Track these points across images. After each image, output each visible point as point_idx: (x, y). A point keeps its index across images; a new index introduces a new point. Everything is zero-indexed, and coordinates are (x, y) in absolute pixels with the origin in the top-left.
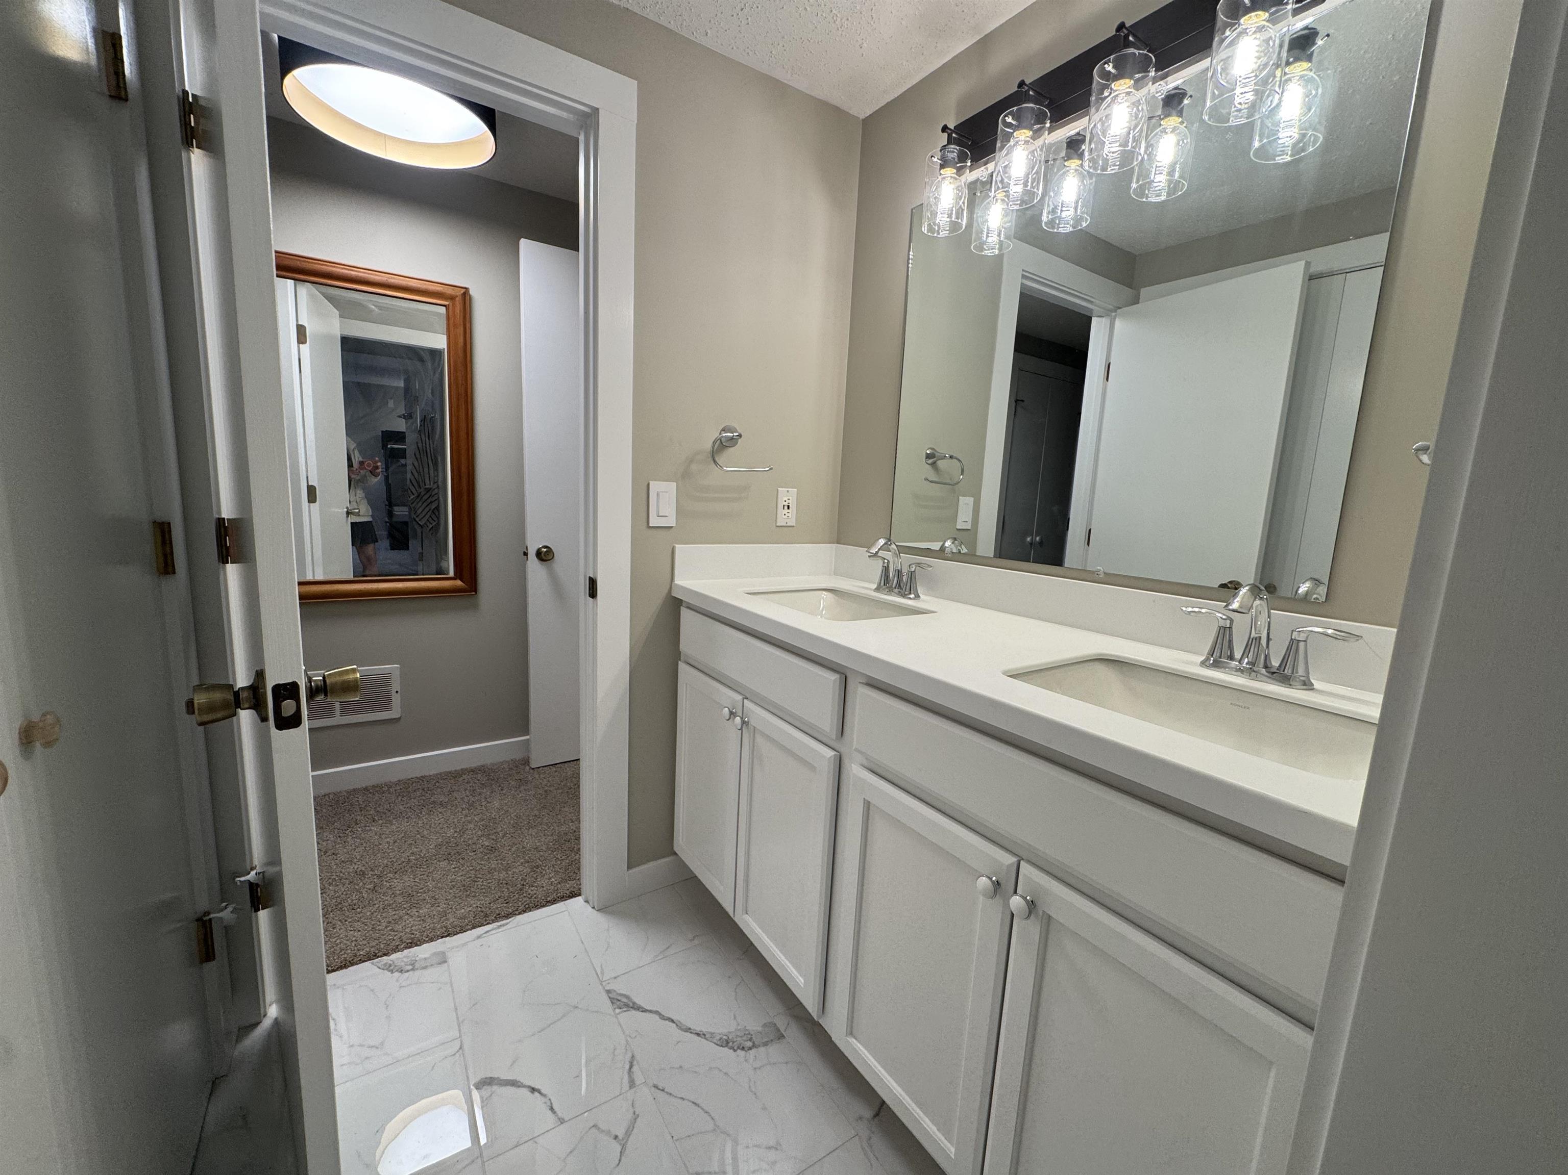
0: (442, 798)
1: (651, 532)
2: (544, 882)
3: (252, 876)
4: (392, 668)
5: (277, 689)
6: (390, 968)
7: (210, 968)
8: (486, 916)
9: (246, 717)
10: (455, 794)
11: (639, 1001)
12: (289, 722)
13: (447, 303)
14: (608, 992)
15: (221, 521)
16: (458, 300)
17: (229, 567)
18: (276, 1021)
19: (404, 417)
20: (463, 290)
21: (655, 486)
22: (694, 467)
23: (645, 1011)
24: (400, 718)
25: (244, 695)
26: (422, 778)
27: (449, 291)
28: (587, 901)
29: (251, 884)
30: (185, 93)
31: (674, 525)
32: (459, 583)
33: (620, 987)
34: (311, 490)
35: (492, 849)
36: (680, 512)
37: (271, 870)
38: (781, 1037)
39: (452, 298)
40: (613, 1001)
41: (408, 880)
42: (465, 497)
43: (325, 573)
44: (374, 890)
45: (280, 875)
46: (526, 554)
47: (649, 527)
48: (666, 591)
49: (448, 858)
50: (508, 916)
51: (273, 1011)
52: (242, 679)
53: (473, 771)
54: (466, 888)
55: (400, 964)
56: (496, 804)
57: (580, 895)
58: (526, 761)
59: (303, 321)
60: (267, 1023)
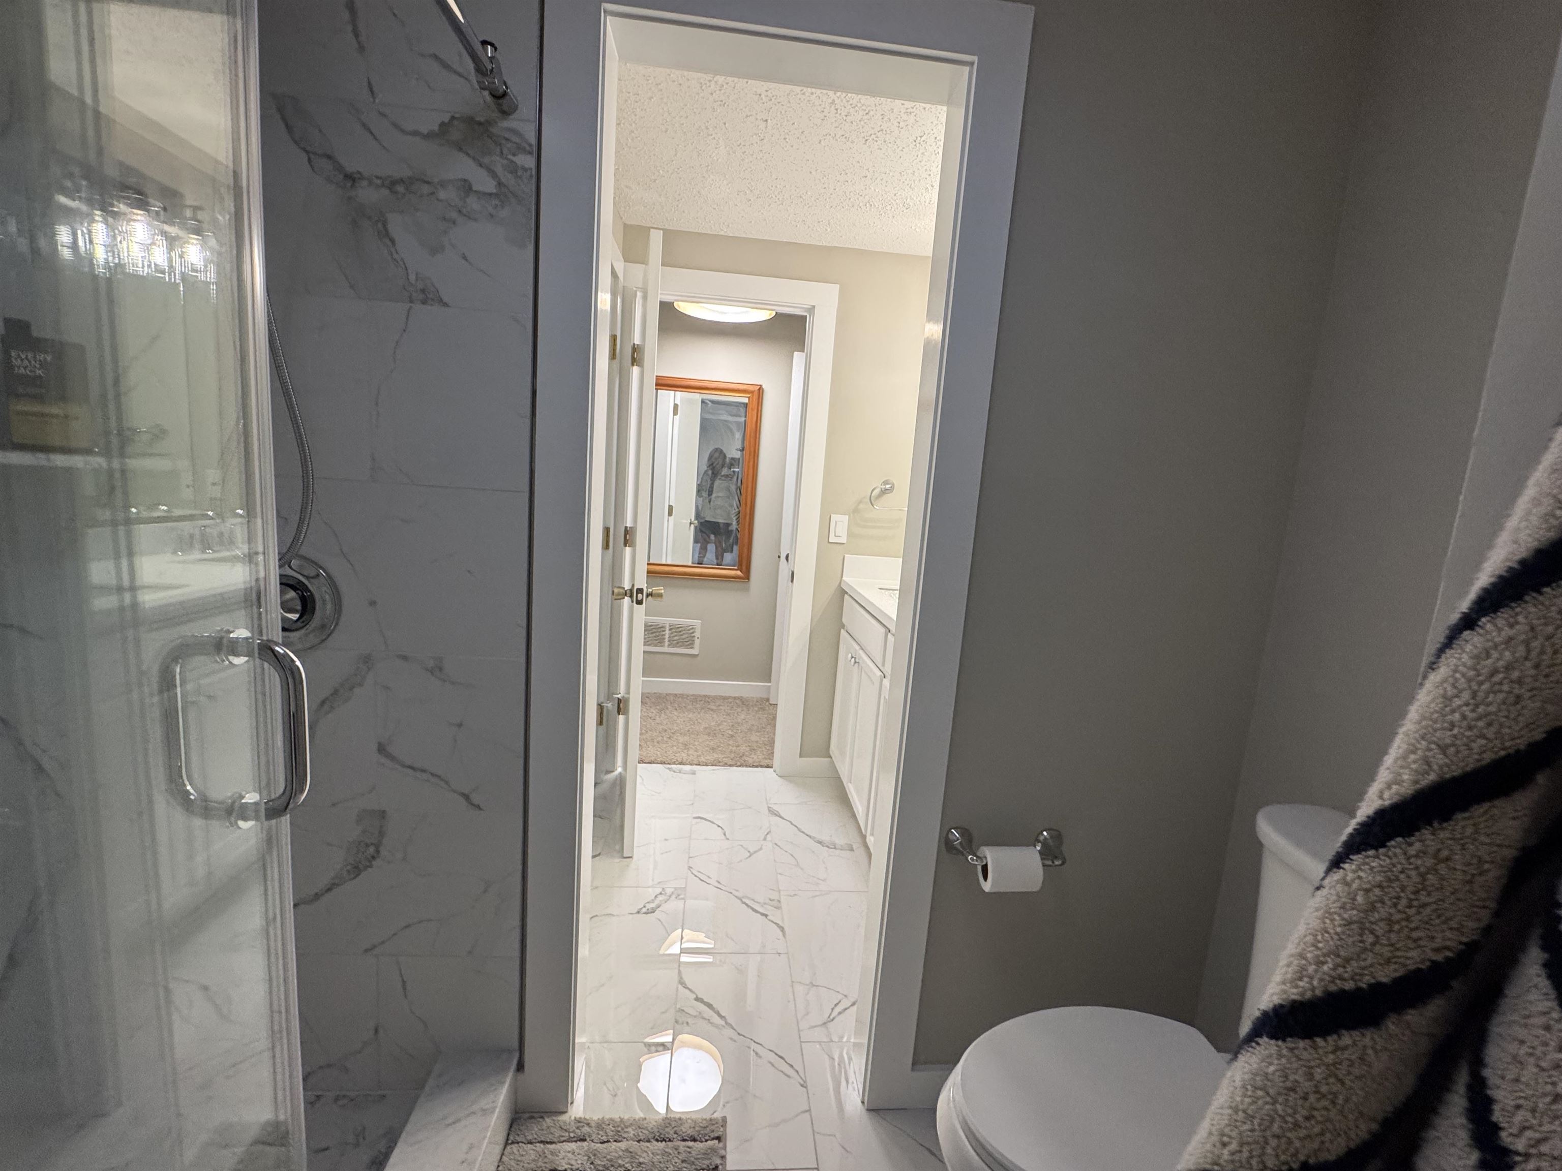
0: (714, 708)
1: (829, 545)
2: (755, 757)
3: (619, 696)
4: (697, 623)
5: (638, 589)
6: (669, 769)
7: (601, 728)
8: (720, 762)
9: (626, 599)
10: (721, 707)
11: (782, 815)
12: (639, 602)
13: (748, 396)
14: (769, 807)
15: (626, 527)
16: (756, 394)
17: (627, 548)
18: (620, 773)
19: (740, 450)
20: (759, 387)
21: (834, 517)
22: (861, 506)
23: (783, 819)
24: (697, 655)
25: (628, 592)
26: (705, 696)
27: (751, 388)
28: (775, 771)
29: (619, 699)
30: (634, 344)
31: (845, 542)
32: (739, 573)
33: (775, 807)
34: (671, 508)
35: (732, 736)
36: (850, 534)
37: (626, 696)
38: (852, 850)
39: (752, 392)
40: (770, 811)
41: (686, 738)
42: (748, 517)
43: (672, 560)
44: (669, 738)
45: (629, 698)
46: (779, 557)
47: (829, 542)
48: (838, 583)
49: (709, 734)
50: (731, 766)
51: (619, 770)
52: (627, 586)
53: (735, 698)
54: (713, 749)
55: (674, 769)
56: (743, 717)
57: (772, 767)
58: (768, 700)
59: (678, 402)
60: (616, 773)
